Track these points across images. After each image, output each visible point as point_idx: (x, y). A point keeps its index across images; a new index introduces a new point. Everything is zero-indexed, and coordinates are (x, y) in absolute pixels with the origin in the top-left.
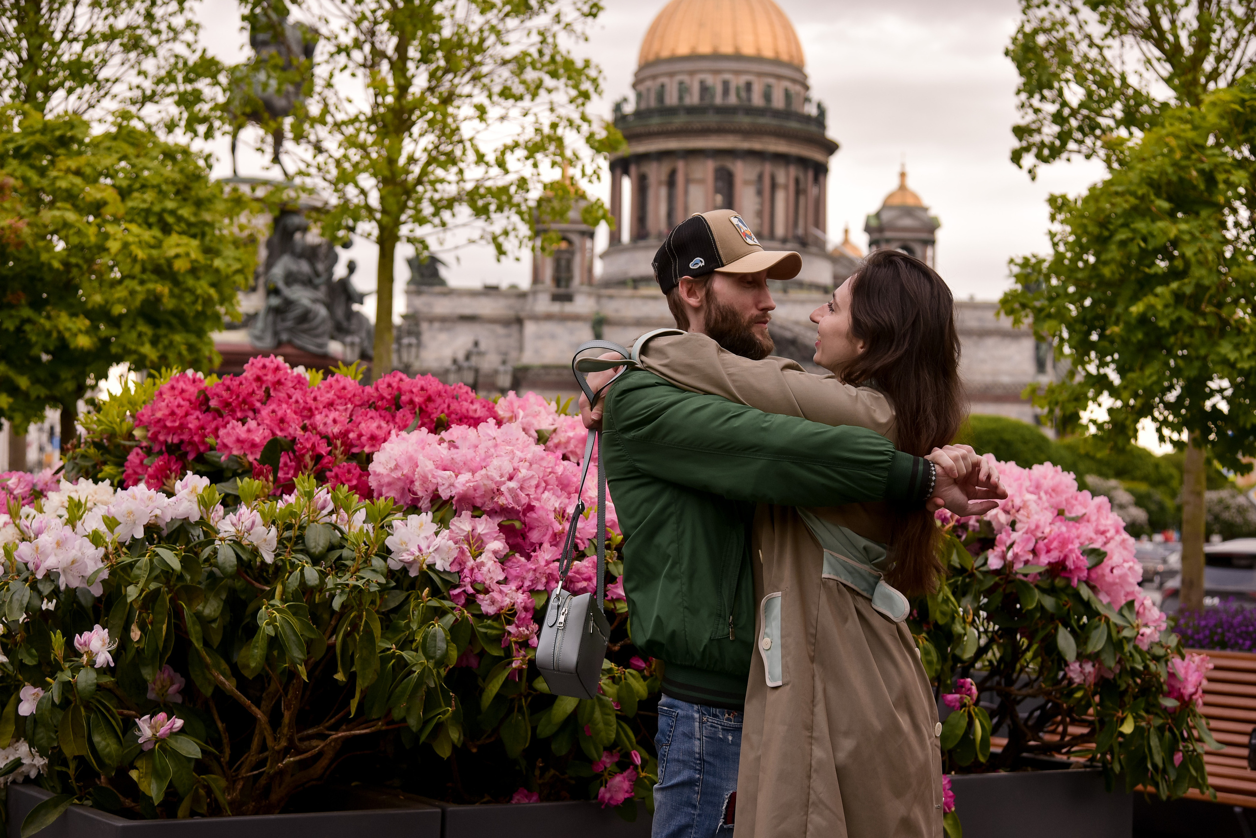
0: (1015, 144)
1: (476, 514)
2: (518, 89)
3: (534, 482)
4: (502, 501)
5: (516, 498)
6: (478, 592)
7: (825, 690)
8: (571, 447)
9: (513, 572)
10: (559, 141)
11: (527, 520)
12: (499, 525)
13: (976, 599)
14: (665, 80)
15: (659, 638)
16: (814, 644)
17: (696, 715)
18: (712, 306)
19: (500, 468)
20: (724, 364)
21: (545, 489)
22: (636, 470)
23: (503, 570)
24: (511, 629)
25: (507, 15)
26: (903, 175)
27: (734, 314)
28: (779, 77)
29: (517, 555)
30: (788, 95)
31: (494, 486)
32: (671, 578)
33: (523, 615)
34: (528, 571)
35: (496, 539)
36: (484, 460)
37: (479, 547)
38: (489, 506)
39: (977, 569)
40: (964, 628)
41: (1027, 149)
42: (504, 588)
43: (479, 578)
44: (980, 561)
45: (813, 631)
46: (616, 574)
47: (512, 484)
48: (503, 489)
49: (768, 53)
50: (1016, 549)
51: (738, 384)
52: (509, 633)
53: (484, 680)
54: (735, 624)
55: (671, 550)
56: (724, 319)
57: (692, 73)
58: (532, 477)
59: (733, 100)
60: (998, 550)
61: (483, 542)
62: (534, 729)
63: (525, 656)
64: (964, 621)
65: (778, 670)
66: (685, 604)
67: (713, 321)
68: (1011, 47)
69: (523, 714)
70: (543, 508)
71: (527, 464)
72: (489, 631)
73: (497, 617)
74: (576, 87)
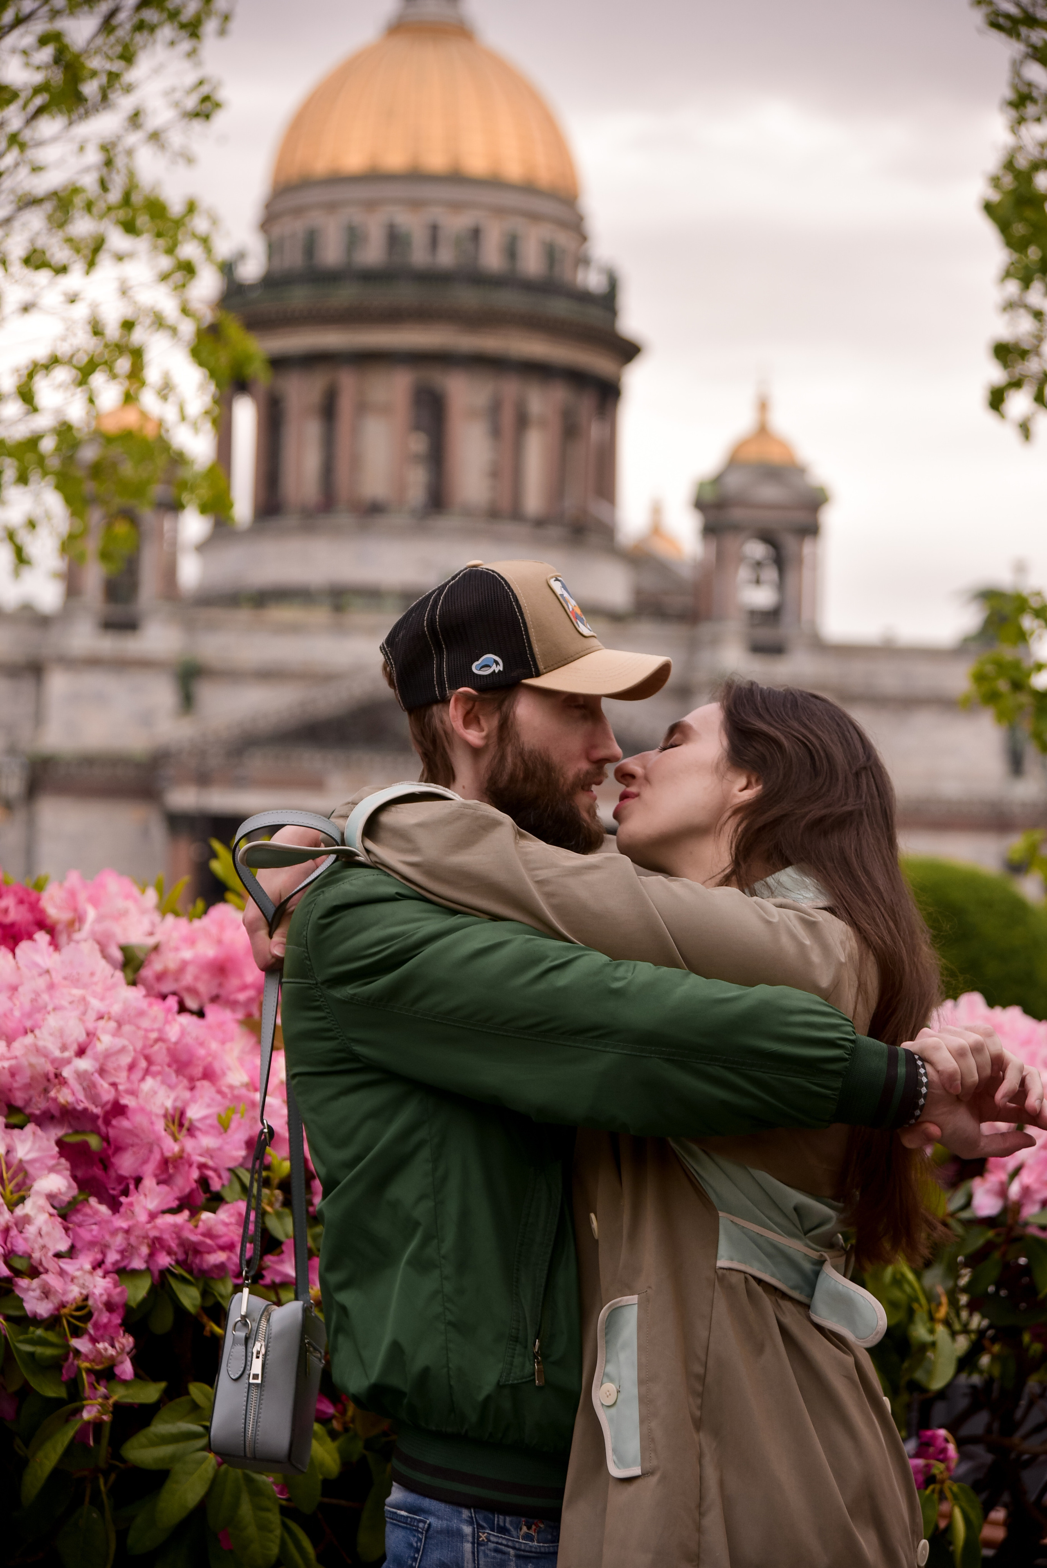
0: (996, 374)
1: (14, 1120)
2: (60, 254)
3: (126, 1060)
4: (64, 1096)
5: (90, 1089)
6: (17, 1273)
7: (722, 1484)
8: (188, 978)
9: (88, 1233)
10: (137, 355)
11: (112, 1132)
12: (59, 1143)
13: (953, 1272)
14: (317, 218)
15: (395, 1381)
16: (701, 1395)
17: (467, 1529)
18: (509, 749)
19: (61, 1032)
20: (526, 863)
21: (147, 1072)
22: (355, 1057)
23: (67, 1229)
24: (81, 1344)
25: (40, 111)
26: (763, 406)
27: (549, 767)
28: (535, 217)
29: (93, 1201)
30: (551, 254)
31: (50, 1068)
32: (421, 1265)
33: (104, 1318)
34: (114, 1232)
35: (52, 1169)
36: (29, 1015)
37: (19, 1187)
38: (39, 1106)
39: (952, 1215)
40: (932, 1331)
41: (1017, 384)
42: (68, 1266)
43: (21, 1246)
44: (958, 1200)
45: (698, 1369)
46: (281, 1236)
47: (84, 1064)
48: (66, 1073)
49: (513, 170)
50: (1026, 1178)
51: (555, 901)
52: (77, 1353)
53: (27, 1444)
54: (544, 1355)
55: (421, 1212)
56: (529, 775)
57: (371, 205)
58: (123, 1050)
59: (446, 258)
60: (994, 1178)
61: (27, 1175)
62: (122, 1536)
63: (106, 1397)
64: (932, 1318)
65: (633, 1446)
66: (450, 1317)
67: (505, 777)
68: (995, 197)
69: (101, 1509)
70: (142, 1110)
71: (113, 1025)
72: (39, 1350)
73: (53, 1322)
74: (170, 251)
